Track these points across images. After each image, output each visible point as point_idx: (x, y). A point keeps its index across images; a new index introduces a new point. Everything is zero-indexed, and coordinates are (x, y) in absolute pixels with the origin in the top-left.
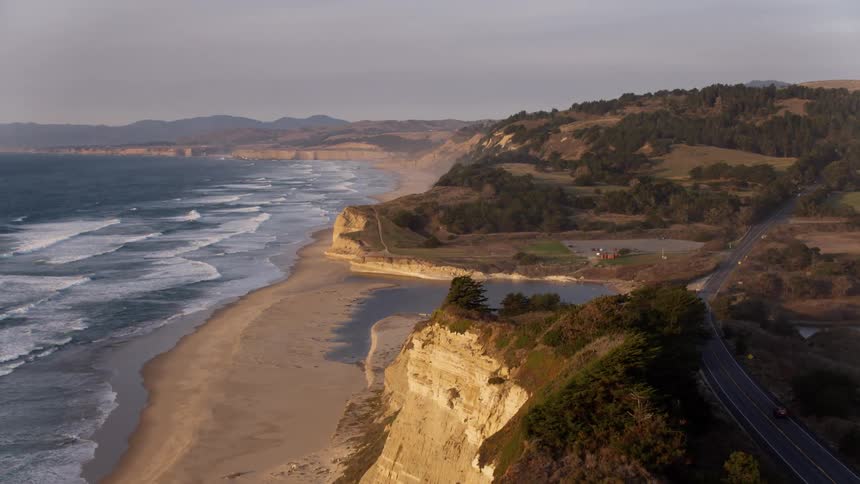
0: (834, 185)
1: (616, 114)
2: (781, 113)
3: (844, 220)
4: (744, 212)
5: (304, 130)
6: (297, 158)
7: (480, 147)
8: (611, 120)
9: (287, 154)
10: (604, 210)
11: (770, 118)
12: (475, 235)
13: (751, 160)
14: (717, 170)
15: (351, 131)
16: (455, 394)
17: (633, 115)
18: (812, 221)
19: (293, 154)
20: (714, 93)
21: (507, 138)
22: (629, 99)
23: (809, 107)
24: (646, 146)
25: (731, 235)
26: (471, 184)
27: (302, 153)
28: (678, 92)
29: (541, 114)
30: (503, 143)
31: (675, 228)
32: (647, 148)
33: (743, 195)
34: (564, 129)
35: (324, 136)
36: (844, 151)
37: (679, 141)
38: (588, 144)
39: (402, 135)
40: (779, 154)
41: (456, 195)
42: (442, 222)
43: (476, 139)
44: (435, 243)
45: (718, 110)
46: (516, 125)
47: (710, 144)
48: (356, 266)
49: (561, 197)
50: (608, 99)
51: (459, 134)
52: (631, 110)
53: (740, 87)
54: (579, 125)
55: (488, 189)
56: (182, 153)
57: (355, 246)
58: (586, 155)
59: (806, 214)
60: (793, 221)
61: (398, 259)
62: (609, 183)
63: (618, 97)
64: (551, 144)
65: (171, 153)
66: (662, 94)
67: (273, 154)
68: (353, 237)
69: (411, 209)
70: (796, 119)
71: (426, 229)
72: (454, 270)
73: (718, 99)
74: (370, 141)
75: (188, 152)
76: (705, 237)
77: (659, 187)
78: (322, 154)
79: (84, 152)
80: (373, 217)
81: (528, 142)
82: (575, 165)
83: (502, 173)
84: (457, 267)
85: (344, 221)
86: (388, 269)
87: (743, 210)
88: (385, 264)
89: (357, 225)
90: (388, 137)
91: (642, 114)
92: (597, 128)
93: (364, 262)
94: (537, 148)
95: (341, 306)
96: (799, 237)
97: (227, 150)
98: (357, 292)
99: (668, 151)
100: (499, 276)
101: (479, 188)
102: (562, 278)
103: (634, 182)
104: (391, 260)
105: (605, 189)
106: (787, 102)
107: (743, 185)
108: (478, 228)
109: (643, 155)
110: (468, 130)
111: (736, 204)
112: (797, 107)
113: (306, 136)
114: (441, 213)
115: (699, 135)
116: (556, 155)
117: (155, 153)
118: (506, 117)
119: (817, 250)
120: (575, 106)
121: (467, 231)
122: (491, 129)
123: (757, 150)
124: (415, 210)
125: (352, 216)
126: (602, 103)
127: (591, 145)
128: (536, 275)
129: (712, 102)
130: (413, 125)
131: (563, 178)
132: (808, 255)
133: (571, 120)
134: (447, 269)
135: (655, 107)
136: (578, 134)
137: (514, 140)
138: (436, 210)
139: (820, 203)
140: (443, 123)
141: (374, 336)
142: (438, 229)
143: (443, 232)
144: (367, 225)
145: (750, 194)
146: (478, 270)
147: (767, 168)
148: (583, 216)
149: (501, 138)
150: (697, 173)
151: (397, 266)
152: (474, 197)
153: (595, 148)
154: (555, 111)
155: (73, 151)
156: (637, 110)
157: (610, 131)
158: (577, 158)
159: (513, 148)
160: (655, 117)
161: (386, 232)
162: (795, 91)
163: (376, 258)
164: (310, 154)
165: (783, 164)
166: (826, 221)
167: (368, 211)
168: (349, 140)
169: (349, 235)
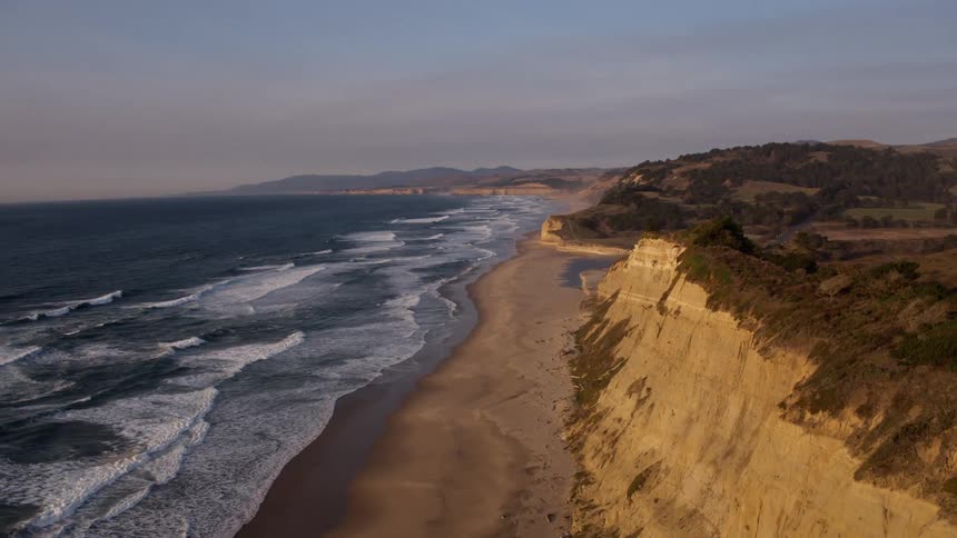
0: (842, 204)
1: (706, 162)
2: (812, 161)
3: (845, 224)
4: (787, 219)
5: (497, 176)
6: (494, 194)
7: (621, 184)
8: (704, 166)
9: (487, 192)
10: (703, 218)
11: (805, 164)
12: (627, 231)
13: (793, 189)
14: (772, 195)
15: (527, 176)
16: (655, 262)
17: (718, 162)
18: (827, 224)
19: (491, 191)
21: (638, 177)
22: (716, 152)
23: (829, 157)
24: (727, 181)
25: (778, 232)
26: (622, 203)
27: (497, 190)
28: (747, 148)
29: (660, 162)
30: (636, 180)
33: (786, 210)
34: (675, 171)
35: (510, 180)
36: (850, 184)
37: (748, 178)
38: (690, 180)
39: (562, 178)
40: (811, 187)
41: (614, 209)
42: (608, 224)
43: (616, 179)
44: (605, 236)
45: (772, 159)
46: (644, 168)
47: (767, 180)
48: (560, 248)
49: (676, 210)
50: (702, 152)
51: (604, 176)
52: (717, 159)
53: (786, 144)
54: (683, 169)
55: (633, 206)
56: (415, 192)
57: (558, 238)
58: (690, 188)
59: (822, 221)
60: (815, 224)
61: (585, 244)
62: (705, 203)
63: (708, 151)
64: (667, 181)
65: (409, 192)
66: (736, 149)
67: (477, 191)
68: (556, 233)
69: (588, 217)
70: (821, 164)
71: (597, 228)
73: (773, 152)
74: (542, 182)
75: (421, 191)
76: (762, 233)
77: (736, 204)
78: (511, 191)
79: (352, 193)
80: (566, 222)
81: (652, 180)
82: (684, 192)
83: (641, 196)
85: (549, 225)
86: (580, 249)
87: (785, 217)
88: (578, 247)
89: (557, 226)
90: (554, 180)
91: (725, 162)
92: (696, 170)
93: (564, 246)
94: (659, 182)
95: (559, 266)
96: (818, 233)
97: (446, 190)
98: (564, 261)
99: (741, 184)
103: (720, 202)
104: (581, 245)
105: (703, 206)
106: (815, 154)
107: (786, 204)
108: (629, 228)
109: (725, 187)
110: (610, 174)
111: (781, 214)
112: (822, 157)
113: (497, 180)
115: (760, 175)
116: (670, 188)
117: (398, 193)
118: (636, 165)
119: (826, 238)
121: (622, 229)
122: (627, 172)
123: (796, 183)
124: (591, 217)
125: (553, 222)
126: (699, 155)
127: (693, 181)
129: (769, 155)
130: (570, 171)
131: (677, 200)
132: (821, 240)
133: (678, 166)
135: (732, 157)
136: (683, 174)
137: (643, 178)
138: (603, 218)
139: (832, 215)
140: (589, 170)
141: (583, 278)
142: (606, 228)
144: (564, 226)
145: (791, 209)
147: (803, 194)
148: (690, 221)
149: (634, 177)
150: (758, 198)
151: (584, 248)
152: (625, 210)
153: (695, 183)
154: (668, 160)
155: (344, 192)
156: (721, 159)
157: (704, 172)
158: (684, 189)
159: (641, 183)
160: (732, 164)
161: (575, 230)
162: (820, 147)
163: (573, 244)
164: (502, 191)
165: (811, 192)
166: (835, 224)
167: (562, 218)
168: (528, 182)
169: (553, 232)
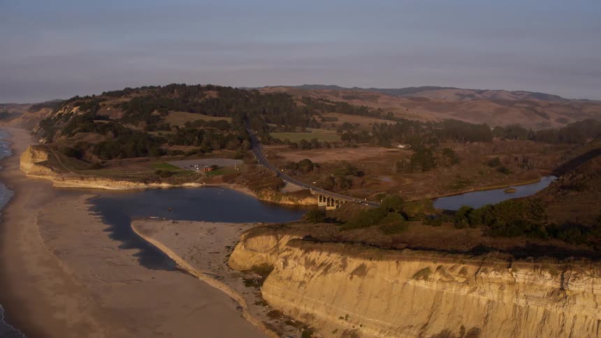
1: (127, 97)
2: (207, 97)
8: (126, 99)
10: (173, 144)
11: (203, 99)
12: (117, 160)
14: (199, 123)
20: (172, 88)
21: (75, 109)
22: (128, 91)
23: (219, 94)
29: (88, 97)
31: (214, 152)
32: (155, 113)
37: (170, 109)
38: (122, 111)
40: (215, 116)
42: (94, 153)
46: (77, 102)
47: (183, 111)
48: (58, 184)
52: (134, 95)
54: (112, 102)
57: (48, 170)
58: (125, 117)
60: (268, 147)
61: (88, 178)
62: (161, 130)
64: (102, 111)
68: (43, 164)
69: (70, 146)
71: (83, 158)
72: (127, 183)
73: (176, 90)
76: (239, 157)
80: (51, 152)
81: (88, 111)
84: (129, 181)
85: (31, 154)
88: (79, 181)
89: (41, 157)
91: (142, 97)
92: (123, 103)
93: (63, 180)
94: (95, 112)
99: (167, 114)
100: (154, 185)
101: (104, 133)
102: (193, 184)
105: (162, 132)
106: (208, 92)
108: (116, 156)
112: (214, 94)
114: (92, 148)
118: (69, 98)
120: (104, 93)
121: (110, 158)
123: (204, 114)
124: (74, 146)
125: (36, 151)
126: (118, 91)
127: (125, 112)
128: (176, 183)
129: (173, 92)
133: (104, 100)
134: (123, 182)
135: (145, 94)
136: (115, 106)
137: (80, 110)
138: (89, 147)
142: (91, 157)
143: (95, 159)
144: (49, 157)
146: (141, 182)
150: (187, 125)
151: (87, 182)
152: (103, 139)
154: (94, 96)
156: (137, 95)
157: (129, 104)
158: (120, 118)
159: (80, 113)
160: (148, 98)
162: (210, 87)
165: (228, 120)
167: (45, 148)
169: (40, 164)
